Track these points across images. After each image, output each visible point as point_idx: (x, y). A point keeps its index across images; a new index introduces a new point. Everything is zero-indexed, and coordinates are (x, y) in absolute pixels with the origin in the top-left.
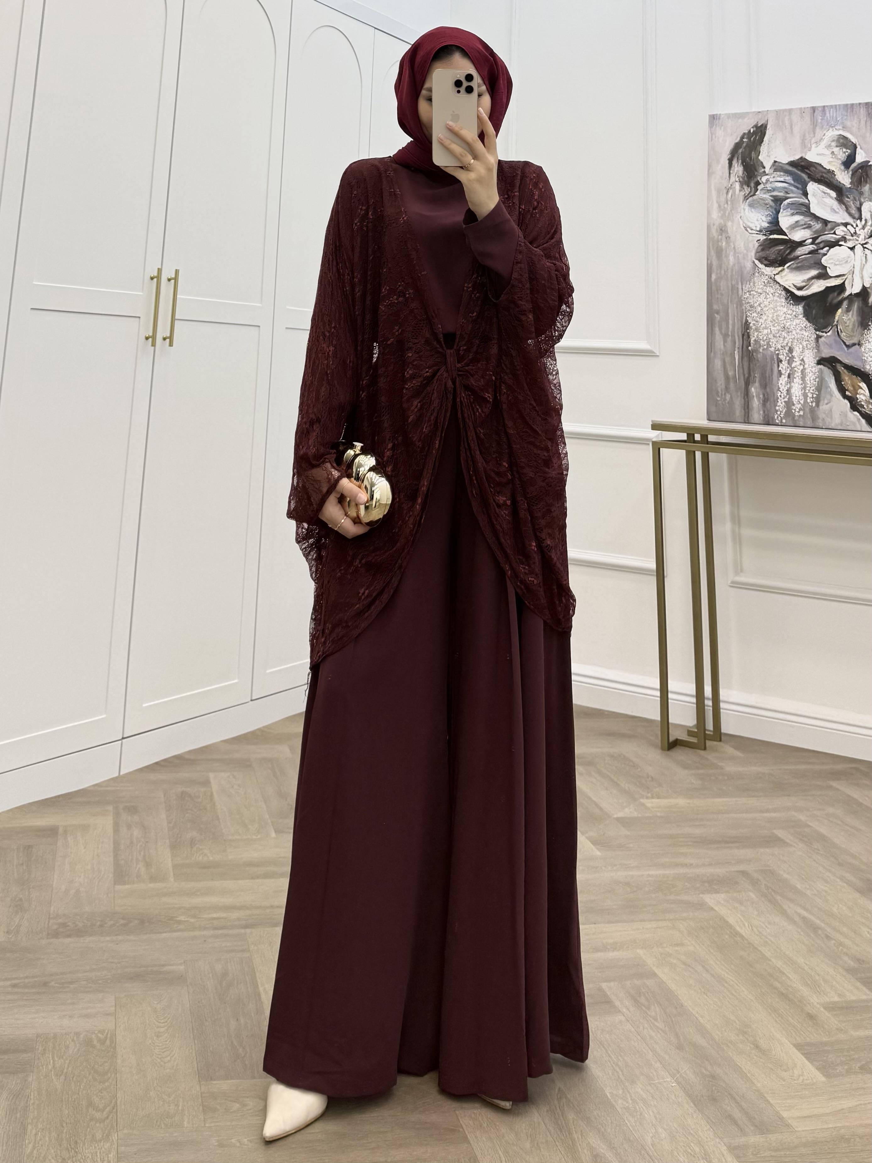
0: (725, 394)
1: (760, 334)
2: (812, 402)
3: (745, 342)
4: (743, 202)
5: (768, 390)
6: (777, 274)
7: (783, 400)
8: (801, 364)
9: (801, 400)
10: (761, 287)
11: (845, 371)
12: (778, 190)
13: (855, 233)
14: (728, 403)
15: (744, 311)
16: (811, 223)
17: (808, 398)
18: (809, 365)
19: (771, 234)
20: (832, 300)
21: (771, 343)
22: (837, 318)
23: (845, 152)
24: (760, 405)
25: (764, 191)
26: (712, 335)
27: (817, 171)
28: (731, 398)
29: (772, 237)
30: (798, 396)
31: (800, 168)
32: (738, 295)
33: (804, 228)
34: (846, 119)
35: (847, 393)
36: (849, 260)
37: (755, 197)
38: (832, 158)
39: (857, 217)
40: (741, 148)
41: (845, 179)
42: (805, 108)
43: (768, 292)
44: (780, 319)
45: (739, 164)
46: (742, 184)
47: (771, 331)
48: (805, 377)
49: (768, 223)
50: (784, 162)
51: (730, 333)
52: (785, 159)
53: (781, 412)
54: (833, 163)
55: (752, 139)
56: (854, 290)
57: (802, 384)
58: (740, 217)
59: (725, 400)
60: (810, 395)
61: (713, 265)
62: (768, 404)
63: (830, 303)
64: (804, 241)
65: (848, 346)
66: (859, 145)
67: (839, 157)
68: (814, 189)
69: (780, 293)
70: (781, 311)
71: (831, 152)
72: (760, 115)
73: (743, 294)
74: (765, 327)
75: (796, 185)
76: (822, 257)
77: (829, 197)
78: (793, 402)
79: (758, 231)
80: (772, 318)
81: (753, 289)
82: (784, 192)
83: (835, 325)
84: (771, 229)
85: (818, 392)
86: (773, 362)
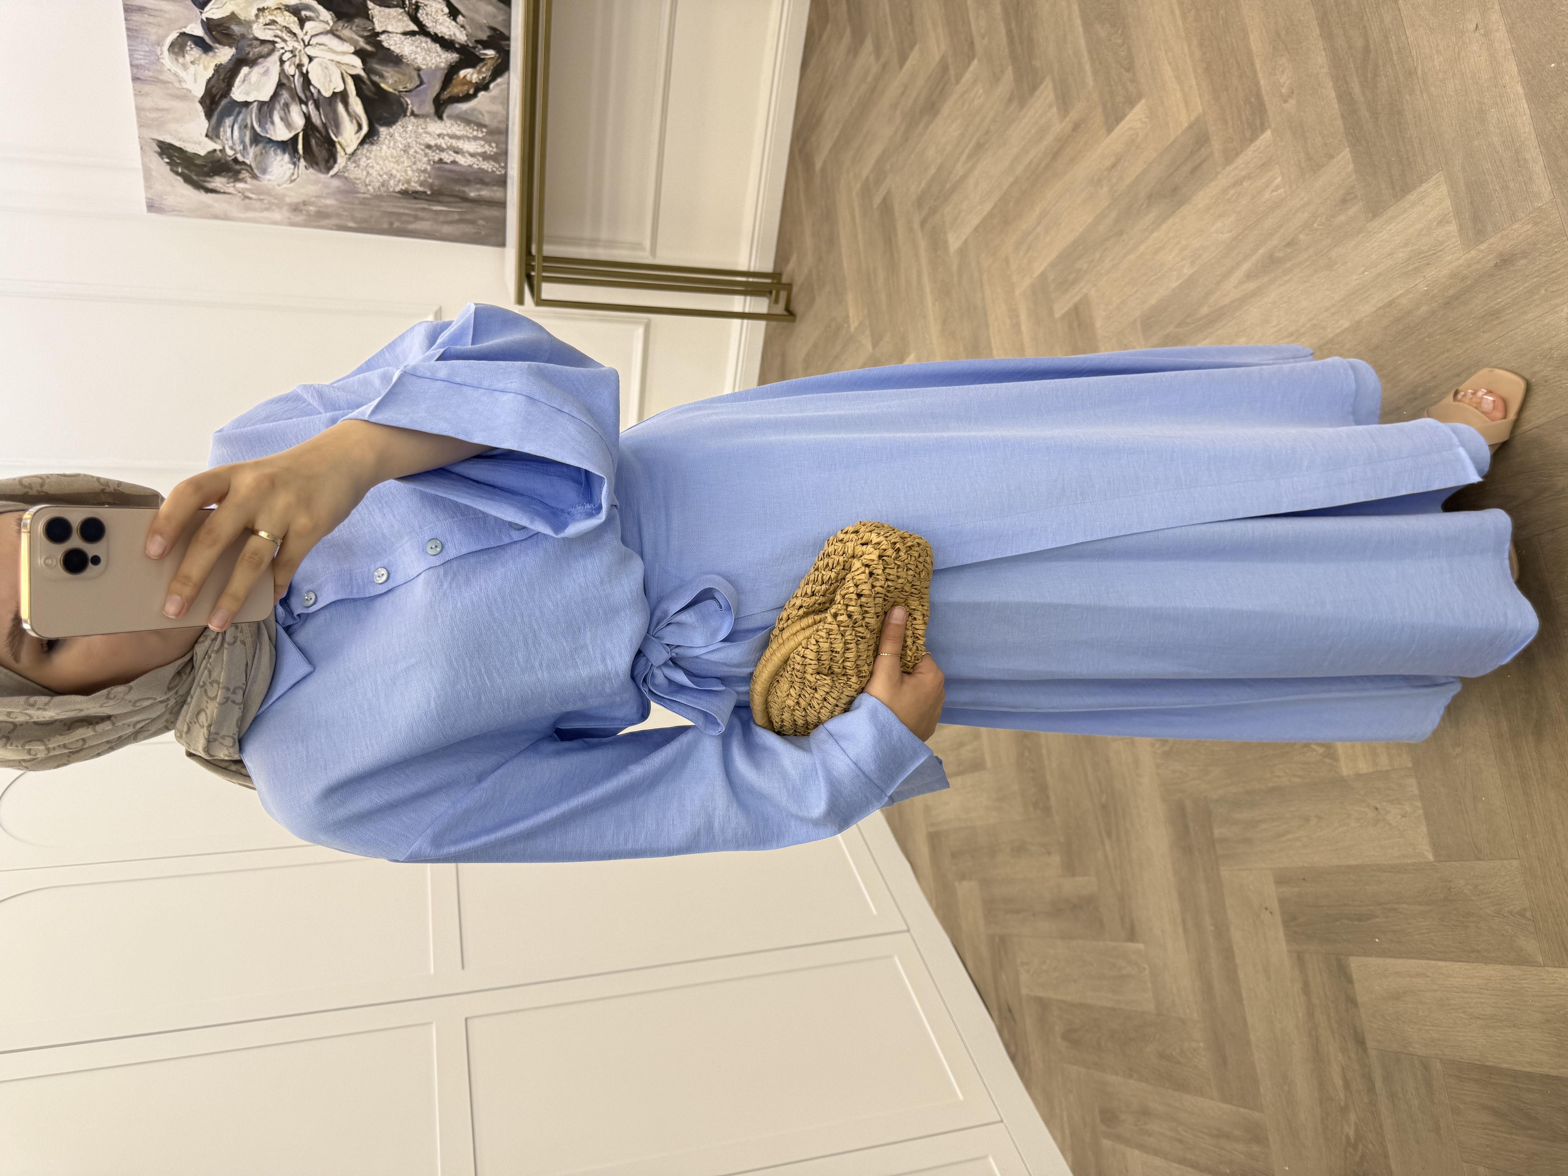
0: (478, 225)
1: (413, 179)
2: (482, 132)
3: (423, 197)
4: (260, 181)
5: (471, 178)
7: (482, 163)
8: (443, 138)
9: (479, 142)
10: (360, 172)
11: (448, 90)
12: (243, 138)
13: (292, 52)
14: (485, 222)
15: (389, 194)
16: (282, 101)
17: (478, 135)
18: (443, 129)
19: (298, 153)
20: (372, 92)
21: (423, 169)
22: (391, 90)
23: (192, 49)
24: (487, 188)
25: (245, 154)
26: (417, 233)
27: (216, 85)
28: (482, 219)
29: (300, 151)
30: (476, 146)
31: (214, 106)
32: (371, 199)
33: (289, 112)
34: (147, 40)
35: (471, 92)
36: (324, 65)
37: (253, 166)
38: (199, 64)
39: (272, 47)
40: (191, 177)
41: (226, 53)
42: (135, 90)
43: (365, 165)
44: (396, 154)
45: (211, 180)
46: (237, 180)
47: (410, 166)
48: (457, 135)
49: (284, 153)
51: (414, 213)
52: (202, 123)
53: (493, 167)
54: (206, 63)
55: (179, 162)
56: (359, 65)
57: (464, 140)
58: (278, 185)
59: (485, 225)
60: (475, 133)
61: (338, 224)
62: (487, 180)
63: (375, 95)
64: (304, 114)
65: (422, 83)
66: (180, 29)
67: (198, 55)
68: (240, 93)
69: (365, 151)
70: (387, 152)
71: (192, 65)
72: (146, 148)
73: (369, 192)
74: (405, 172)
75: (235, 114)
76: (322, 95)
77: (250, 76)
78: (483, 153)
79: (295, 167)
80: (395, 164)
81: (364, 180)
82: (245, 130)
83: (399, 93)
84: (292, 151)
85: (471, 123)
86: (442, 169)
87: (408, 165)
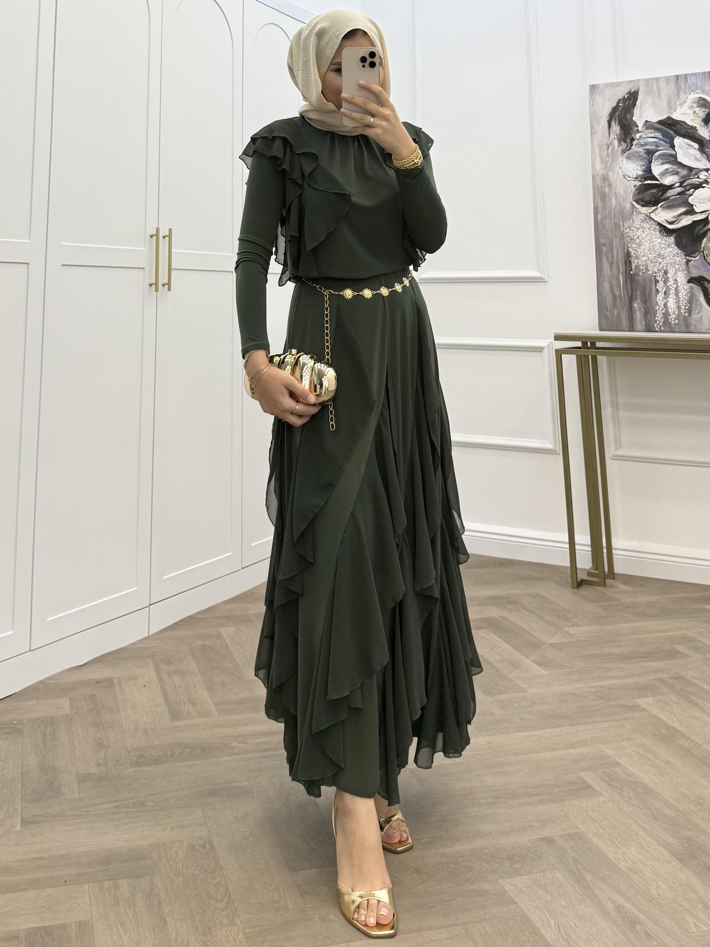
0: (613, 309)
1: (639, 261)
2: (685, 313)
3: (627, 268)
4: (621, 155)
5: (648, 304)
6: (652, 212)
7: (661, 312)
8: (674, 283)
9: (676, 310)
10: (638, 223)
12: (649, 144)
14: (616, 316)
15: (626, 243)
16: (678, 170)
17: (682, 309)
18: (681, 283)
19: (645, 180)
20: (699, 231)
21: (649, 268)
22: (703, 245)
23: (704, 112)
24: (642, 317)
25: (638, 146)
26: (600, 263)
27: (682, 127)
28: (618, 312)
29: (646, 182)
30: (673, 308)
31: (667, 126)
32: (620, 230)
33: (673, 175)
34: (704, 84)
37: (631, 151)
38: (694, 116)
40: (617, 111)
41: (705, 133)
42: (670, 77)
43: (644, 227)
44: (656, 248)
45: (617, 124)
46: (620, 141)
47: (649, 258)
48: (679, 293)
49: (643, 171)
50: (654, 122)
51: (615, 261)
52: (654, 119)
53: (660, 321)
54: (696, 121)
55: (626, 103)
57: (676, 299)
58: (620, 168)
59: (613, 314)
60: (683, 307)
61: (598, 207)
62: (649, 316)
63: (697, 234)
64: (674, 184)
67: (700, 115)
68: (680, 142)
69: (655, 227)
70: (656, 242)
71: (693, 112)
72: (633, 84)
73: (625, 229)
74: (644, 255)
75: (665, 139)
76: (689, 197)
77: (693, 149)
78: (669, 313)
79: (634, 178)
80: (649, 248)
81: (633, 225)
82: (655, 145)
83: (702, 251)
84: (646, 176)
85: (690, 304)
86: (651, 282)
87: (649, 257)
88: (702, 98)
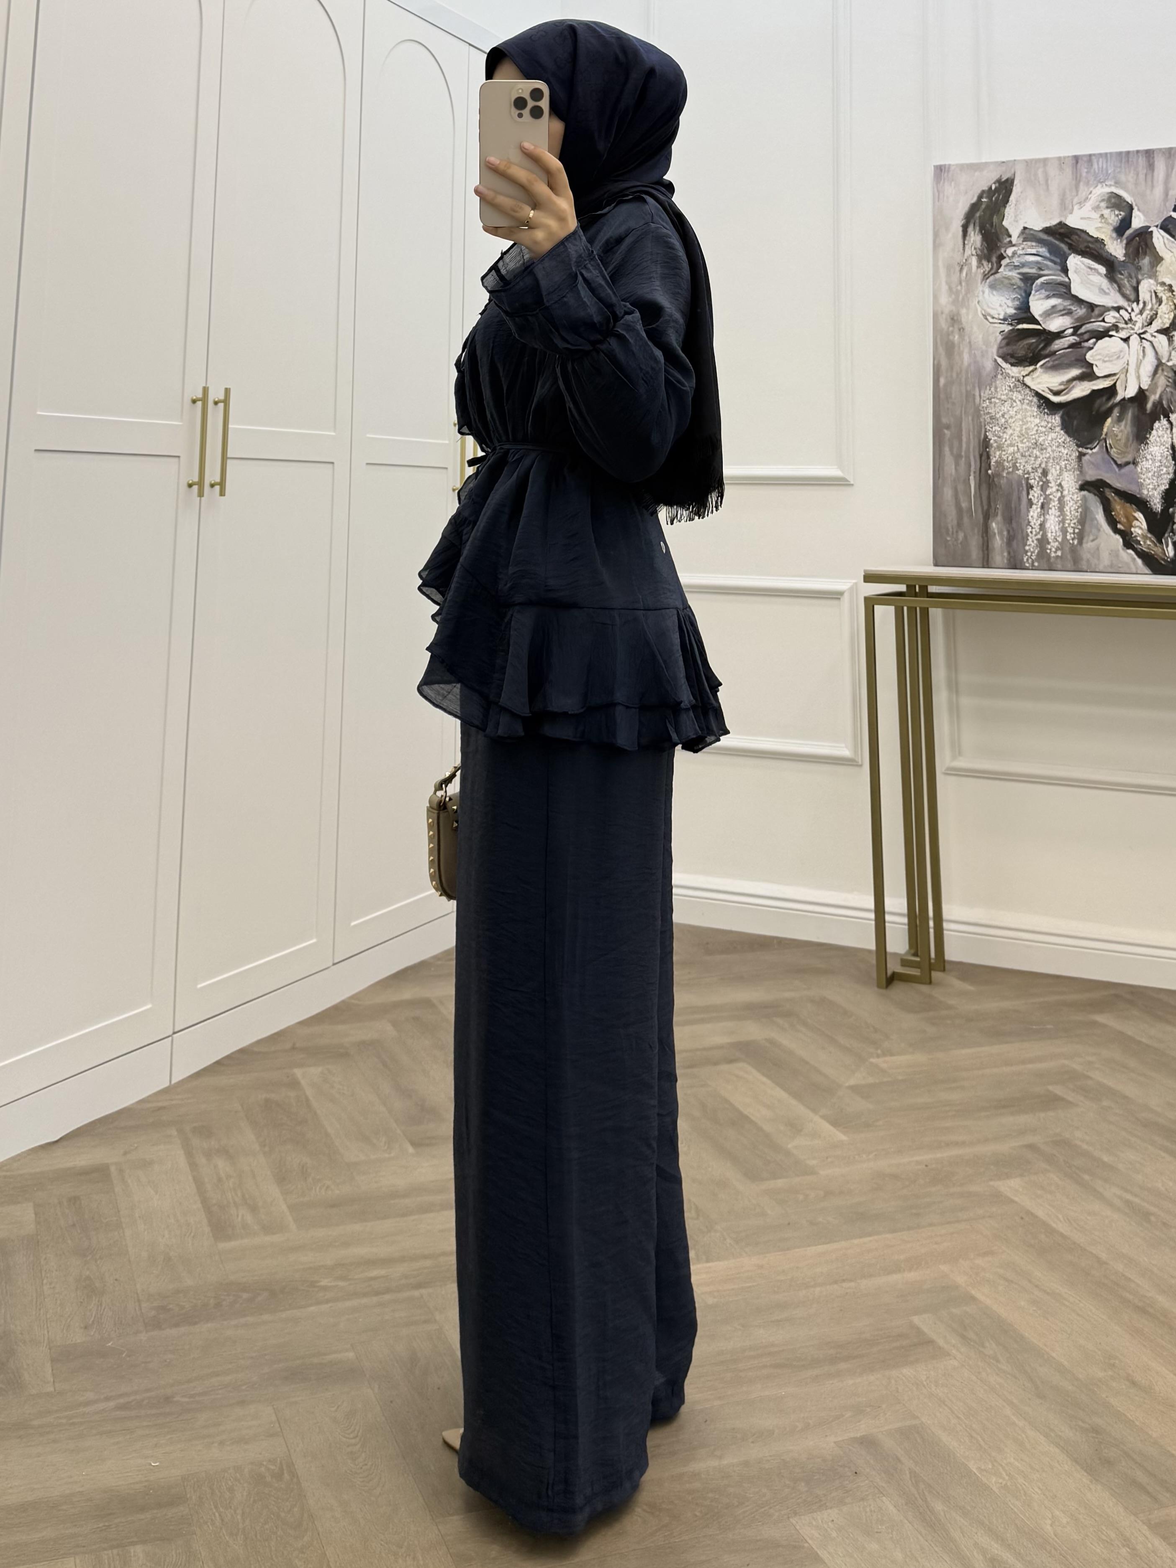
0: (957, 532)
1: (1003, 453)
2: (1073, 539)
3: (983, 465)
4: (981, 282)
5: (1014, 524)
6: (1026, 375)
7: (1035, 538)
8: (1058, 490)
9: (1060, 535)
10: (1005, 393)
11: (1116, 498)
12: (1028, 266)
13: (1130, 320)
14: (961, 542)
15: (983, 424)
16: (1073, 308)
17: (1068, 534)
18: (1069, 491)
19: (1018, 323)
20: (1099, 408)
21: (1018, 465)
22: (1105, 430)
23: (1117, 216)
24: (1004, 545)
25: (1010, 267)
26: (940, 456)
27: (1081, 240)
28: (966, 536)
29: (1020, 326)
30: (1054, 531)
31: (1057, 236)
32: (975, 404)
33: (1063, 315)
34: (1119, 172)
35: (1119, 526)
36: (1122, 354)
37: (997, 276)
38: (1101, 222)
39: (1133, 299)
40: (978, 210)
41: (1118, 251)
42: (1064, 158)
43: (1014, 398)
44: (1030, 434)
45: (977, 231)
46: (980, 258)
47: (1018, 449)
48: (1064, 507)
49: (1016, 309)
50: (1037, 229)
51: (963, 454)
52: (1038, 224)
53: (1032, 553)
54: (1104, 230)
55: (994, 199)
56: (1128, 394)
57: (1059, 516)
58: (978, 302)
59: (957, 540)
60: (1070, 530)
61: (941, 365)
62: (1014, 543)
63: (1098, 411)
64: (1065, 331)
65: (1120, 466)
66: (1136, 205)
67: (1111, 222)
68: (1076, 264)
69: (1030, 399)
70: (1031, 423)
71: (1099, 216)
72: (1004, 168)
73: (982, 402)
74: (1011, 444)
75: (1053, 258)
76: (1087, 352)
77: (1096, 274)
78: (1048, 539)
79: (1001, 320)
80: (1019, 432)
81: (996, 396)
82: (1036, 268)
83: (1103, 439)
84: (1019, 317)
85: (1081, 526)
86: (1021, 489)
87: (1020, 448)
88: (1115, 194)
